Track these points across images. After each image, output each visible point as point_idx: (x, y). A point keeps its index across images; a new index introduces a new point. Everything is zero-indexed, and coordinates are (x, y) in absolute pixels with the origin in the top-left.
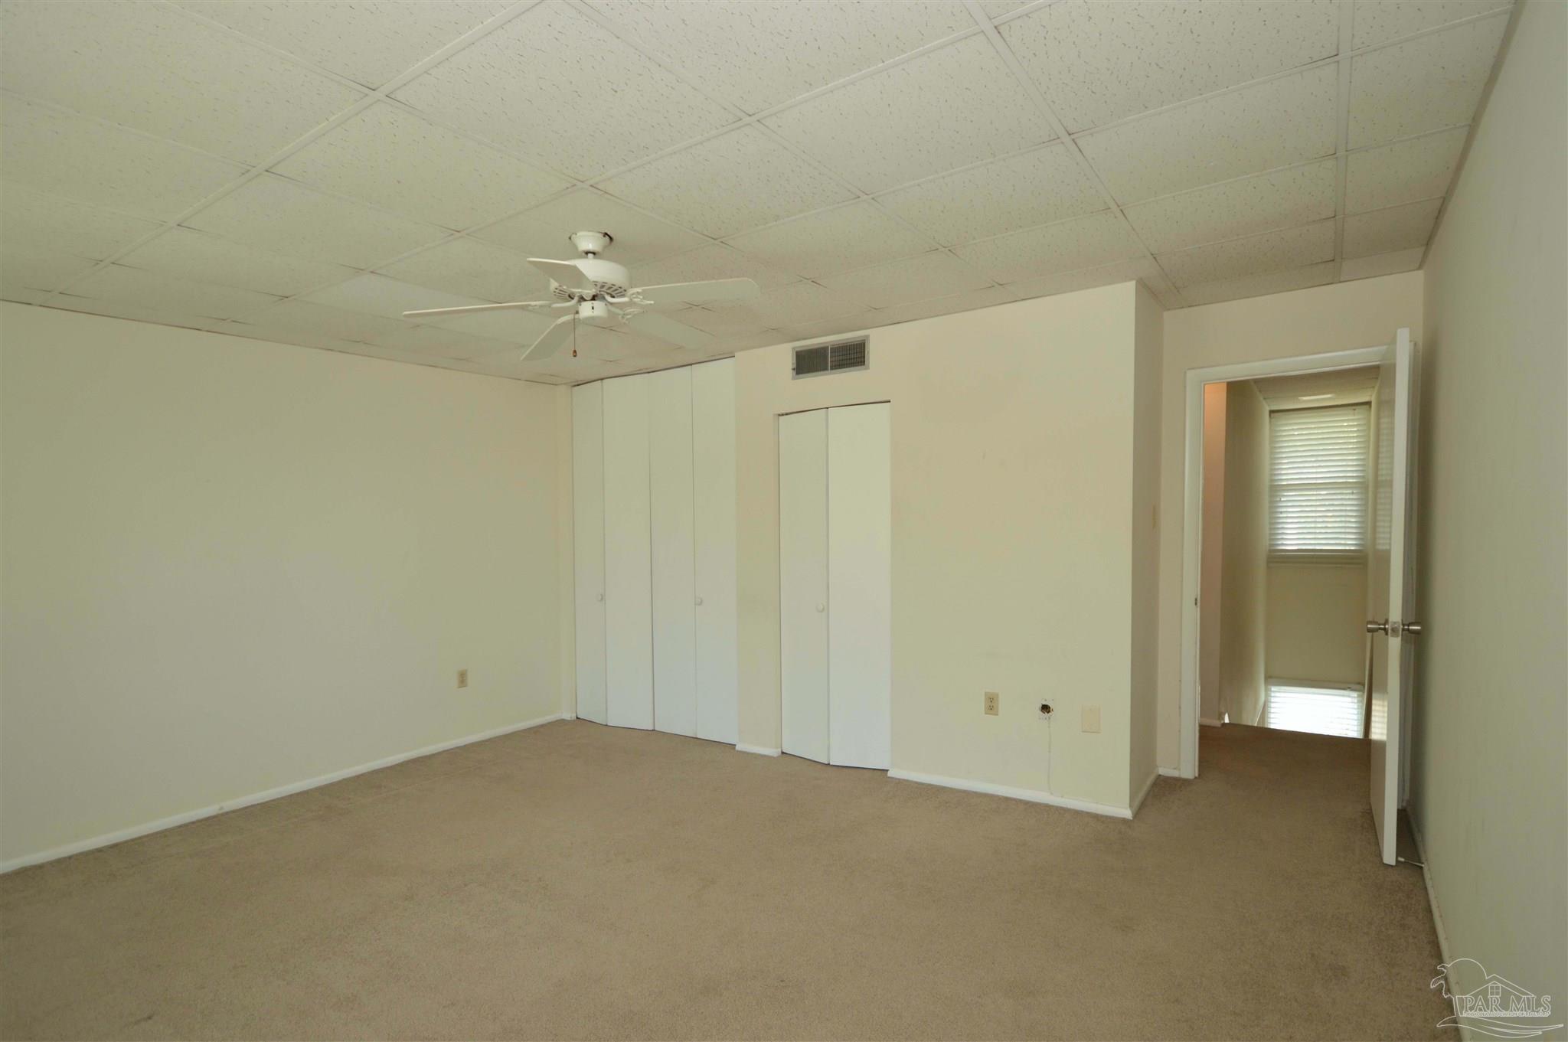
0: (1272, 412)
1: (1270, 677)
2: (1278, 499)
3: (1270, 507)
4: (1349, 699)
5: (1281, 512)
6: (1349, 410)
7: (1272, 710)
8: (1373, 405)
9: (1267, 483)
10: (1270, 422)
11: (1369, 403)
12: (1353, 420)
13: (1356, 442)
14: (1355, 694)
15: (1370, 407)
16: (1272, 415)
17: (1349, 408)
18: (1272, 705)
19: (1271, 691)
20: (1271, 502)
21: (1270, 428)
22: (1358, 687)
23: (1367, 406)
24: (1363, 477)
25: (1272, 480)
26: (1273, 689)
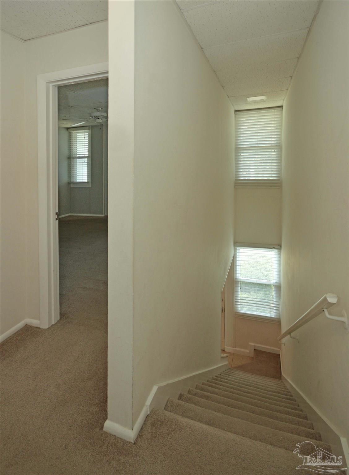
0: (236, 111)
1: (236, 242)
2: (239, 154)
3: (236, 158)
4: (274, 253)
5: (241, 161)
6: (272, 110)
7: (238, 259)
8: (284, 107)
9: (233, 147)
10: (235, 117)
11: (282, 107)
12: (273, 115)
13: (276, 132)
14: (277, 251)
15: (282, 108)
16: (236, 113)
17: (272, 109)
18: (238, 256)
19: (237, 250)
20: (236, 156)
21: (235, 119)
22: (278, 247)
23: (281, 108)
24: (280, 140)
25: (237, 145)
26: (238, 248)
